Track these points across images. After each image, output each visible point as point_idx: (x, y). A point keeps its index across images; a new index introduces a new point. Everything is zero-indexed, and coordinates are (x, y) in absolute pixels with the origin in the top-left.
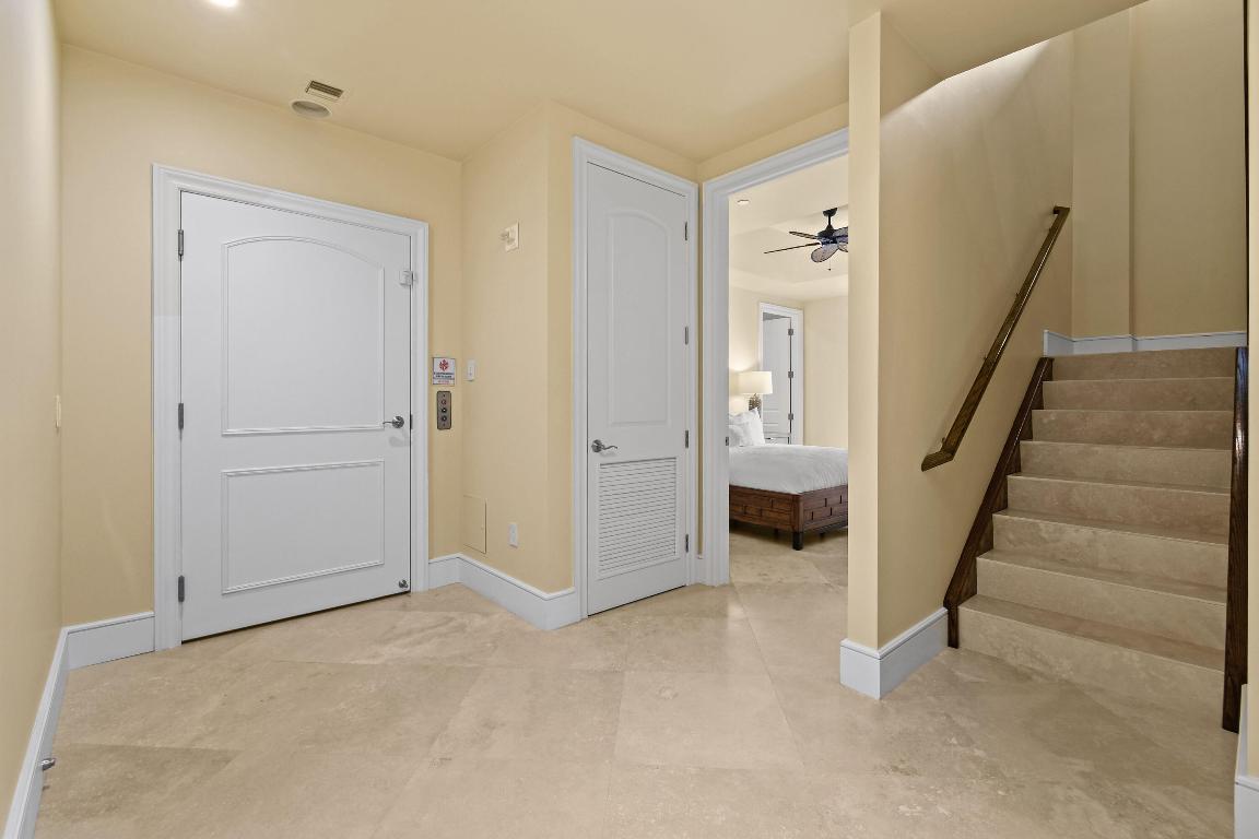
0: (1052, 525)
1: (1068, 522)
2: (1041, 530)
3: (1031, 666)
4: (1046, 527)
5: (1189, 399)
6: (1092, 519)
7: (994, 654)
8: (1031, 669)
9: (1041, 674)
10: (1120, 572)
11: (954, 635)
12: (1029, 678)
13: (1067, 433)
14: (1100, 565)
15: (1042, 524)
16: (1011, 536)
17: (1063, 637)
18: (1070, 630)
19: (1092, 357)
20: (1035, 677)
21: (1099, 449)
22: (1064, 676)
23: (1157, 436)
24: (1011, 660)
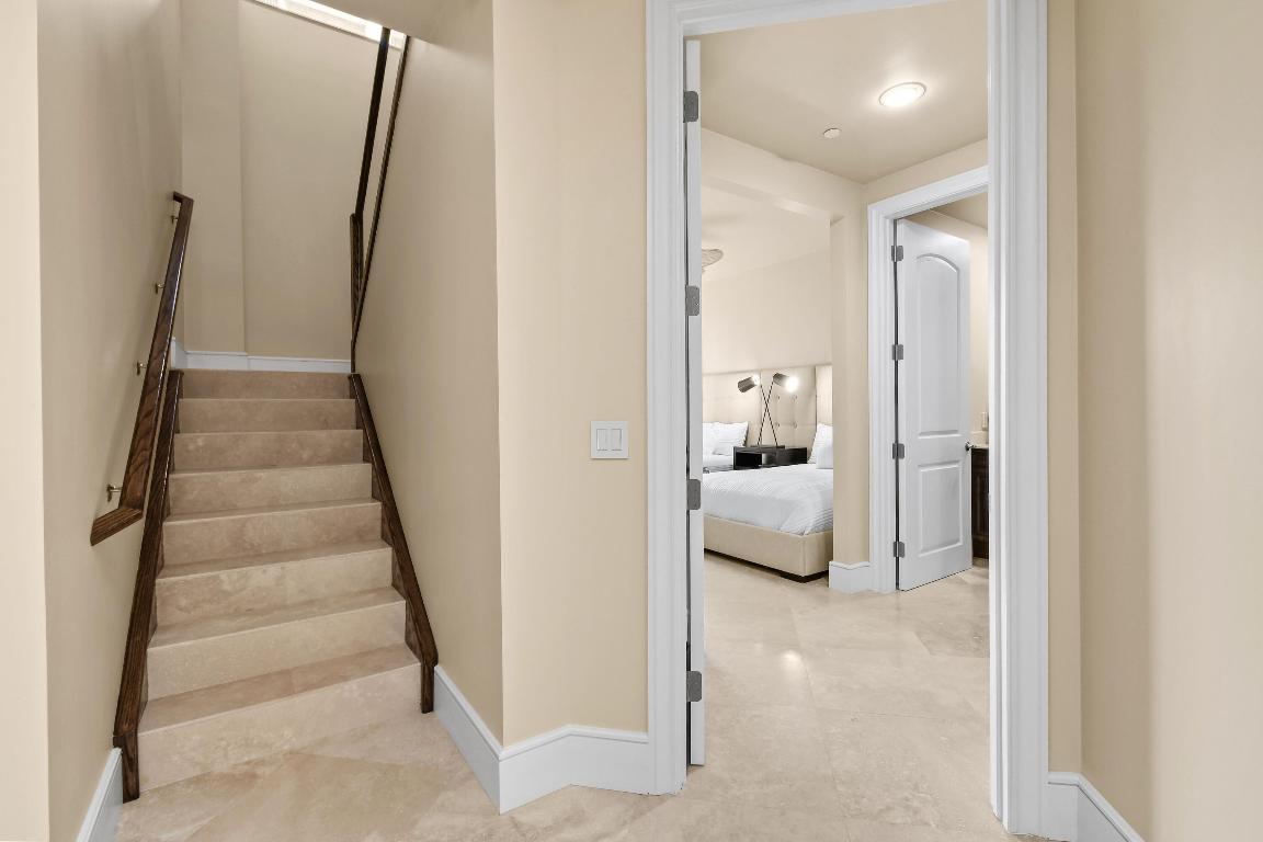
0: (235, 573)
1: (251, 564)
2: (222, 582)
3: (246, 759)
4: (227, 577)
5: (322, 418)
6: (268, 554)
7: (197, 772)
8: (248, 763)
9: (262, 762)
10: (310, 603)
11: (131, 782)
12: (254, 776)
13: (217, 460)
14: (288, 602)
15: (223, 575)
16: (183, 602)
17: (285, 702)
18: (288, 691)
19: (226, 373)
20: (259, 771)
21: (263, 474)
22: (286, 748)
23: (306, 455)
24: (221, 767)
